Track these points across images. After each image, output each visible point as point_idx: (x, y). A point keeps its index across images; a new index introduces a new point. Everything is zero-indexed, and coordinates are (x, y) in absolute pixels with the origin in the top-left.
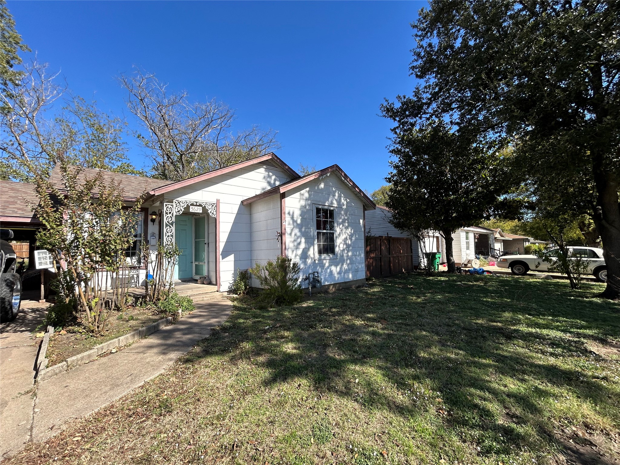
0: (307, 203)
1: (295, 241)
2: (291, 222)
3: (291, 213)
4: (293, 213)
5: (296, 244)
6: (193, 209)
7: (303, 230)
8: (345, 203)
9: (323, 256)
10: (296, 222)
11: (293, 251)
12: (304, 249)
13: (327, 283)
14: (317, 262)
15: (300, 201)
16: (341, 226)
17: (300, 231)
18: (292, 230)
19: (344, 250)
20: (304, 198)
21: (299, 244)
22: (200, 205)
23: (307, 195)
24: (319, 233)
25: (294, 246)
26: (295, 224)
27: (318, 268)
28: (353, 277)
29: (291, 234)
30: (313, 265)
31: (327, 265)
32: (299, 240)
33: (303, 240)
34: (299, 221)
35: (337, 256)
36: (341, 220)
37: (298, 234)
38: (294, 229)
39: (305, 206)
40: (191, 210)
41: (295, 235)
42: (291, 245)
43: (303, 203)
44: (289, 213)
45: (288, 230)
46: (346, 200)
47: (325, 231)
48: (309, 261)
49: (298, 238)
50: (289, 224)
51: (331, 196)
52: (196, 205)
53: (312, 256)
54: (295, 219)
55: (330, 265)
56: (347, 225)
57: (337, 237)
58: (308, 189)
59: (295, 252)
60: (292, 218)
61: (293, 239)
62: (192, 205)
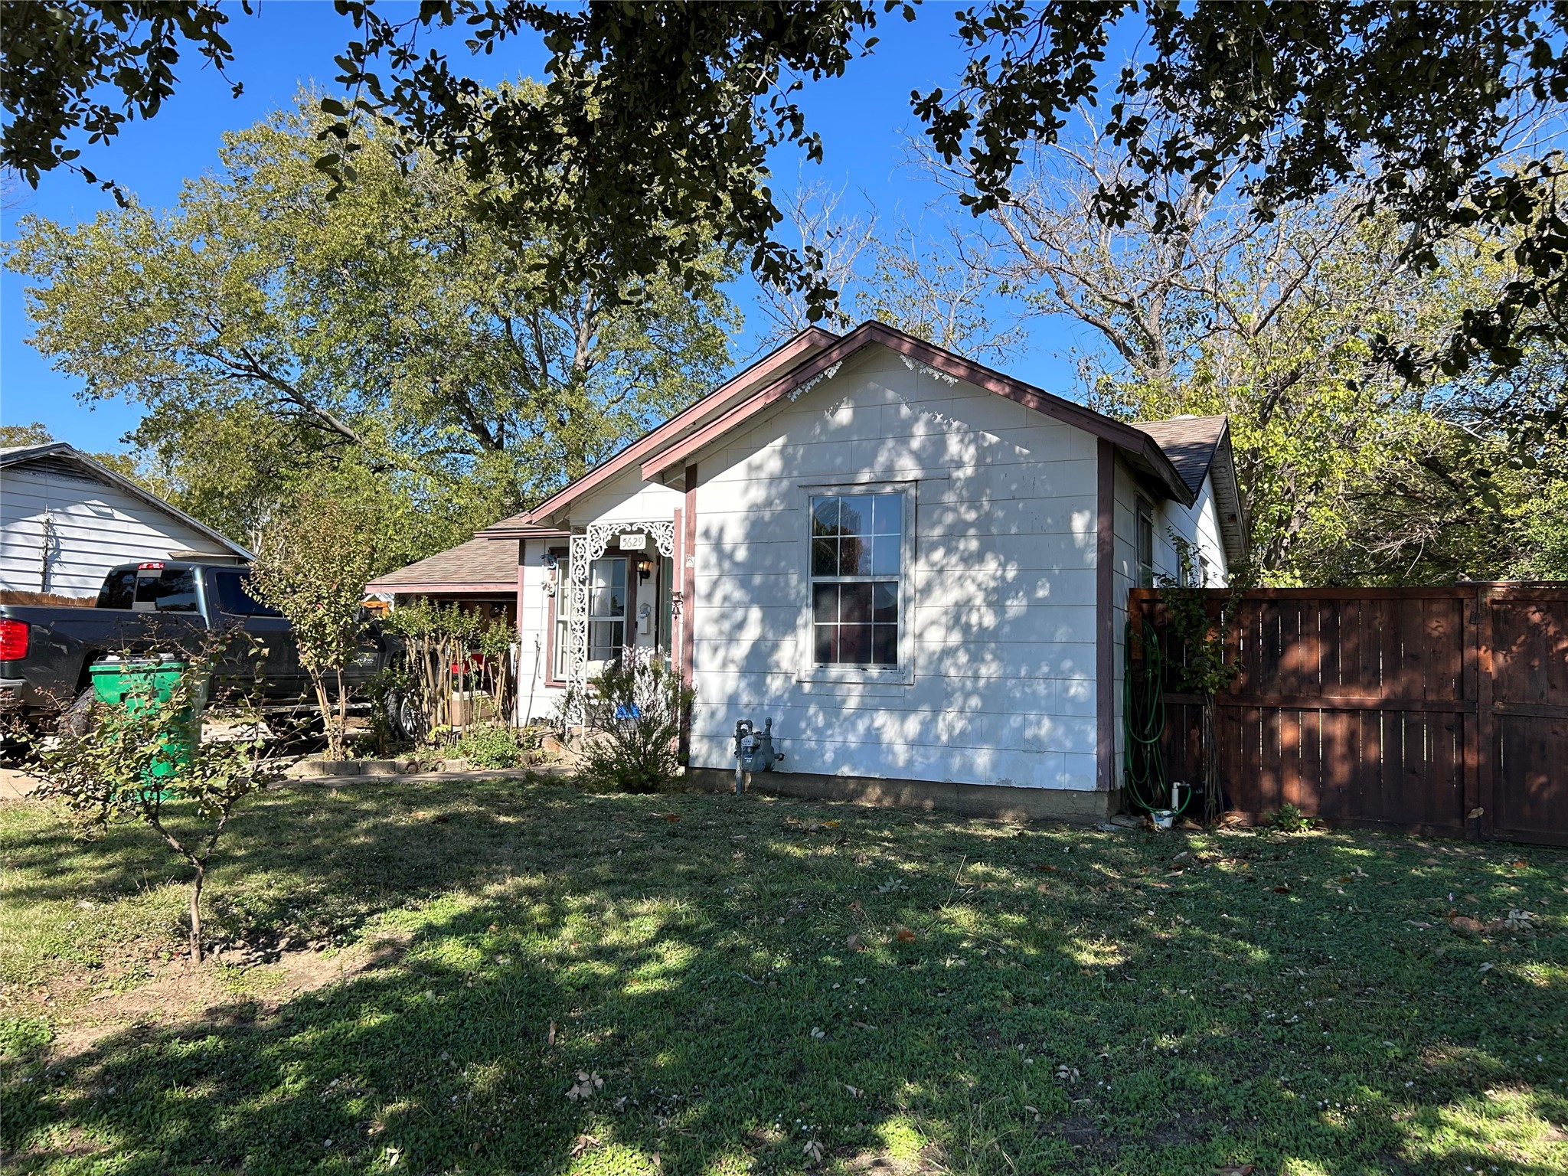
0: (774, 491)
1: (723, 616)
2: (713, 560)
3: (714, 532)
4: (721, 530)
5: (726, 626)
6: (627, 543)
7: (757, 580)
8: (970, 454)
9: (835, 670)
10: (731, 556)
11: (716, 649)
12: (756, 645)
13: (846, 771)
14: (807, 687)
15: (746, 490)
16: (938, 555)
17: (744, 583)
18: (715, 584)
19: (948, 652)
20: (764, 475)
21: (740, 626)
22: (640, 531)
23: (774, 465)
24: (819, 589)
25: (721, 633)
26: (727, 565)
27: (812, 711)
28: (995, 765)
29: (709, 596)
30: (790, 699)
31: (852, 703)
32: (739, 614)
33: (755, 614)
34: (741, 554)
35: (904, 672)
36: (938, 531)
37: (738, 595)
38: (724, 579)
39: (768, 503)
40: (623, 546)
41: (726, 598)
42: (711, 630)
43: (758, 494)
44: (706, 534)
45: (702, 585)
46: (977, 440)
47: (848, 579)
48: (775, 684)
49: (735, 607)
50: (706, 566)
51: (890, 443)
52: (631, 533)
53: (785, 665)
54: (727, 547)
55: (865, 709)
56: (974, 545)
57: (907, 601)
58: (780, 442)
59: (721, 653)
60: (718, 546)
61: (715, 612)
62: (623, 532)
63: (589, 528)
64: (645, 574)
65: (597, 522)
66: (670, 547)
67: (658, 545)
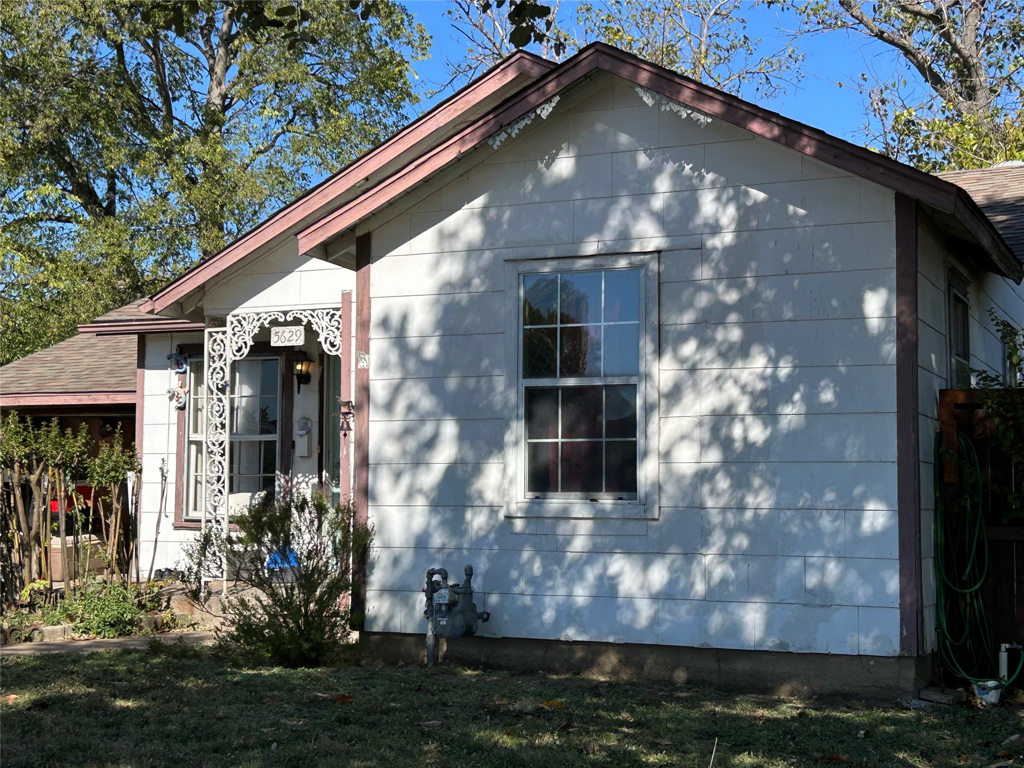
0: (473, 267)
1: (407, 432)
2: (394, 357)
3: (395, 320)
4: (404, 319)
5: (411, 444)
6: (282, 338)
7: (452, 383)
8: (728, 215)
9: (556, 502)
10: (417, 353)
11: (398, 476)
12: (451, 471)
13: (571, 633)
14: (519, 525)
15: (437, 264)
16: (689, 348)
17: (436, 388)
18: (396, 390)
19: (704, 476)
20: (459, 245)
21: (431, 444)
22: (297, 322)
23: (473, 232)
24: (532, 396)
25: (404, 453)
26: (412, 364)
27: (526, 555)
28: (769, 625)
29: (389, 407)
30: (496, 540)
31: (579, 544)
32: (428, 429)
33: (449, 429)
34: (431, 350)
35: (646, 503)
36: (688, 318)
37: (427, 403)
38: (409, 383)
39: (466, 282)
40: (275, 342)
41: (411, 408)
42: (391, 450)
43: (452, 269)
44: (385, 323)
45: (379, 389)
46: (738, 198)
47: (571, 382)
48: (477, 521)
49: (422, 420)
50: (384, 366)
51: (625, 202)
52: (286, 324)
53: (491, 496)
54: (413, 339)
55: (595, 552)
56: (735, 334)
57: (649, 409)
58: (479, 202)
59: (405, 481)
60: (399, 339)
61: (397, 426)
62: (275, 323)
63: (229, 318)
64: (304, 378)
65: (240, 311)
66: (337, 342)
67: (321, 339)
